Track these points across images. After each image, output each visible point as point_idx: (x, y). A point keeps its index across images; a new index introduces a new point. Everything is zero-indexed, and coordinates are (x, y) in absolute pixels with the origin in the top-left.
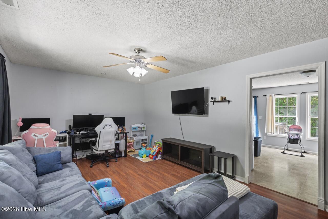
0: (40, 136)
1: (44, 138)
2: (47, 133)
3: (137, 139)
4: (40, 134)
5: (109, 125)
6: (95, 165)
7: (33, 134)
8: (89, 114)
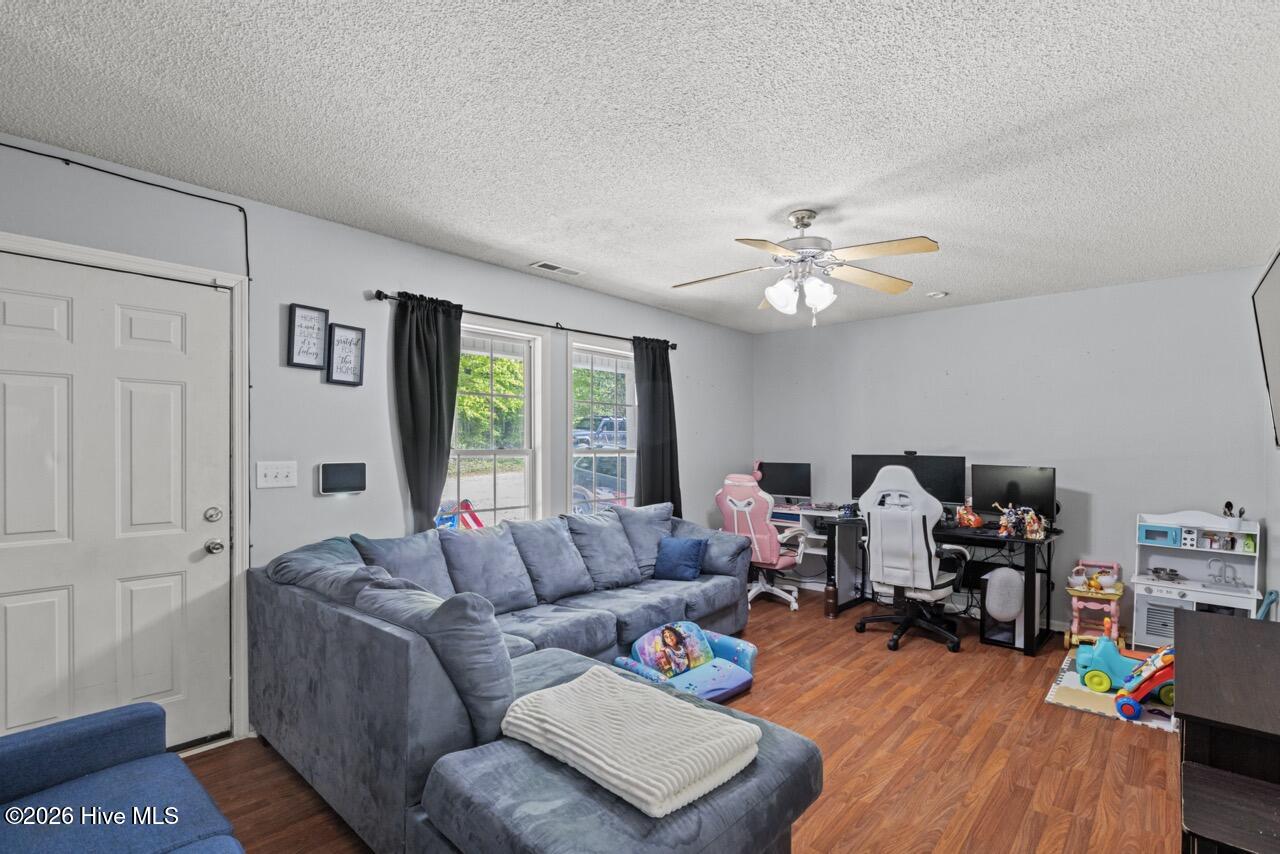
0: (741, 505)
1: (747, 510)
2: (751, 500)
3: (1154, 594)
4: (740, 500)
5: (901, 496)
6: (873, 630)
7: (729, 498)
8: (906, 452)
